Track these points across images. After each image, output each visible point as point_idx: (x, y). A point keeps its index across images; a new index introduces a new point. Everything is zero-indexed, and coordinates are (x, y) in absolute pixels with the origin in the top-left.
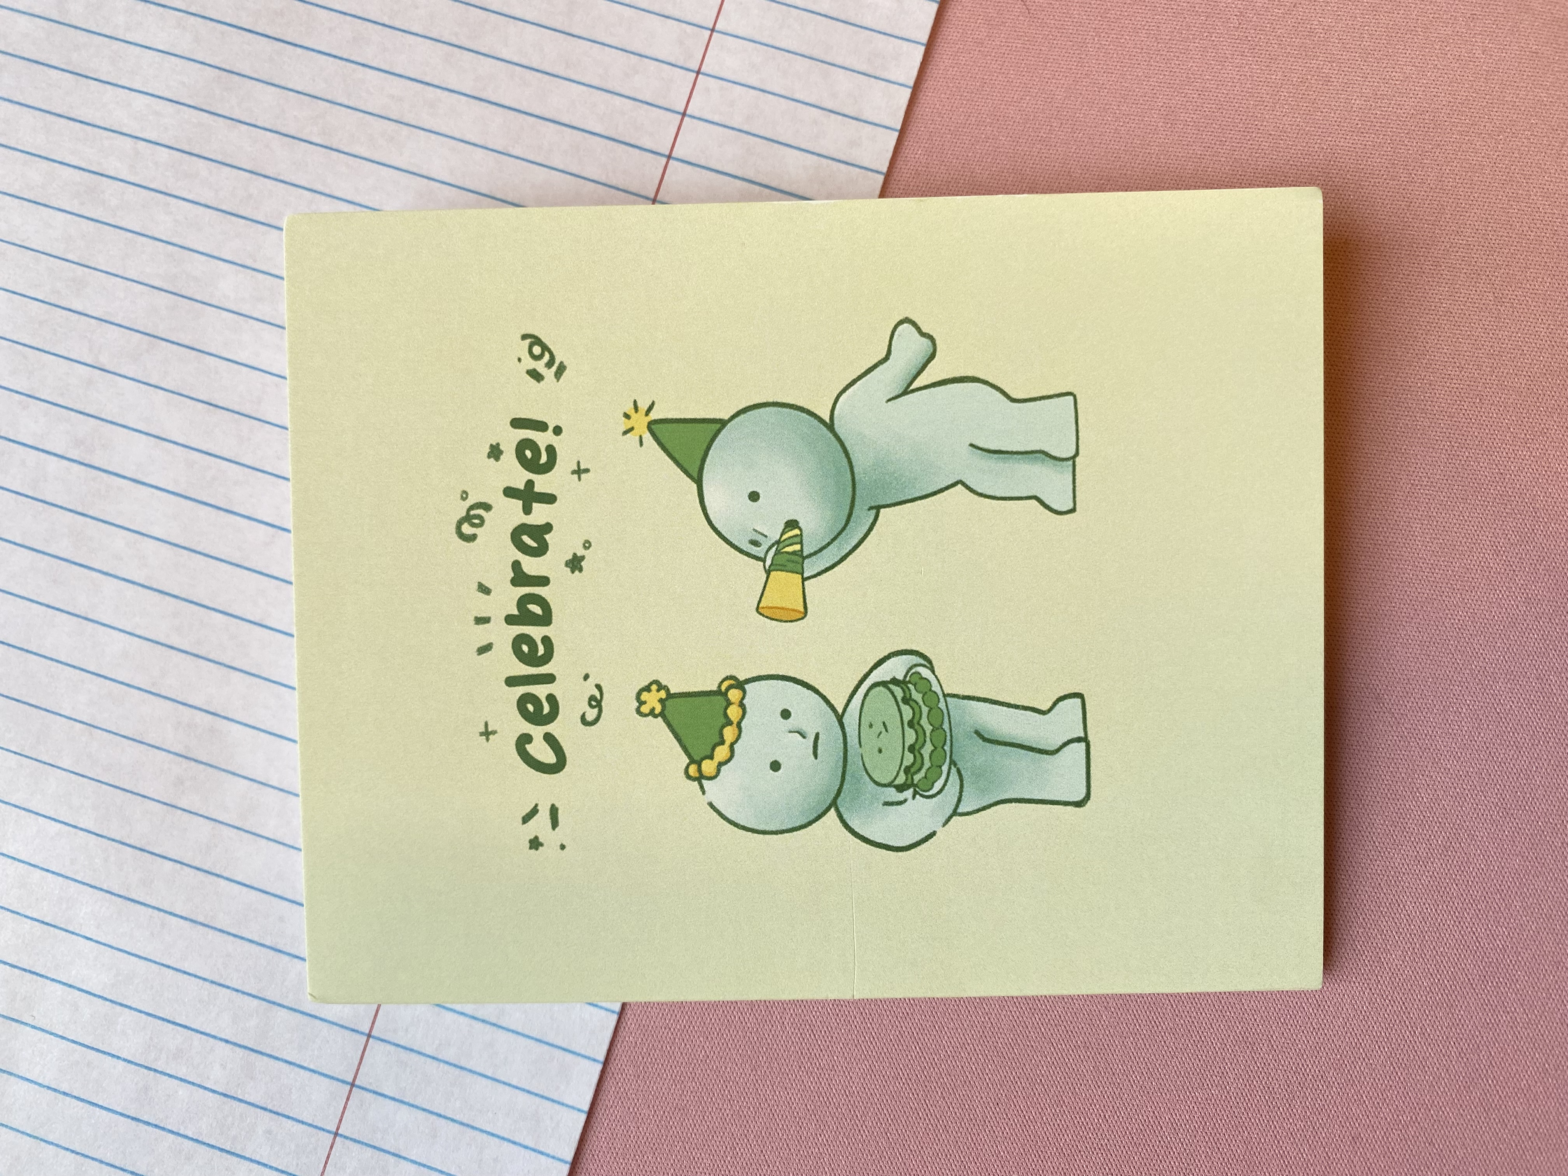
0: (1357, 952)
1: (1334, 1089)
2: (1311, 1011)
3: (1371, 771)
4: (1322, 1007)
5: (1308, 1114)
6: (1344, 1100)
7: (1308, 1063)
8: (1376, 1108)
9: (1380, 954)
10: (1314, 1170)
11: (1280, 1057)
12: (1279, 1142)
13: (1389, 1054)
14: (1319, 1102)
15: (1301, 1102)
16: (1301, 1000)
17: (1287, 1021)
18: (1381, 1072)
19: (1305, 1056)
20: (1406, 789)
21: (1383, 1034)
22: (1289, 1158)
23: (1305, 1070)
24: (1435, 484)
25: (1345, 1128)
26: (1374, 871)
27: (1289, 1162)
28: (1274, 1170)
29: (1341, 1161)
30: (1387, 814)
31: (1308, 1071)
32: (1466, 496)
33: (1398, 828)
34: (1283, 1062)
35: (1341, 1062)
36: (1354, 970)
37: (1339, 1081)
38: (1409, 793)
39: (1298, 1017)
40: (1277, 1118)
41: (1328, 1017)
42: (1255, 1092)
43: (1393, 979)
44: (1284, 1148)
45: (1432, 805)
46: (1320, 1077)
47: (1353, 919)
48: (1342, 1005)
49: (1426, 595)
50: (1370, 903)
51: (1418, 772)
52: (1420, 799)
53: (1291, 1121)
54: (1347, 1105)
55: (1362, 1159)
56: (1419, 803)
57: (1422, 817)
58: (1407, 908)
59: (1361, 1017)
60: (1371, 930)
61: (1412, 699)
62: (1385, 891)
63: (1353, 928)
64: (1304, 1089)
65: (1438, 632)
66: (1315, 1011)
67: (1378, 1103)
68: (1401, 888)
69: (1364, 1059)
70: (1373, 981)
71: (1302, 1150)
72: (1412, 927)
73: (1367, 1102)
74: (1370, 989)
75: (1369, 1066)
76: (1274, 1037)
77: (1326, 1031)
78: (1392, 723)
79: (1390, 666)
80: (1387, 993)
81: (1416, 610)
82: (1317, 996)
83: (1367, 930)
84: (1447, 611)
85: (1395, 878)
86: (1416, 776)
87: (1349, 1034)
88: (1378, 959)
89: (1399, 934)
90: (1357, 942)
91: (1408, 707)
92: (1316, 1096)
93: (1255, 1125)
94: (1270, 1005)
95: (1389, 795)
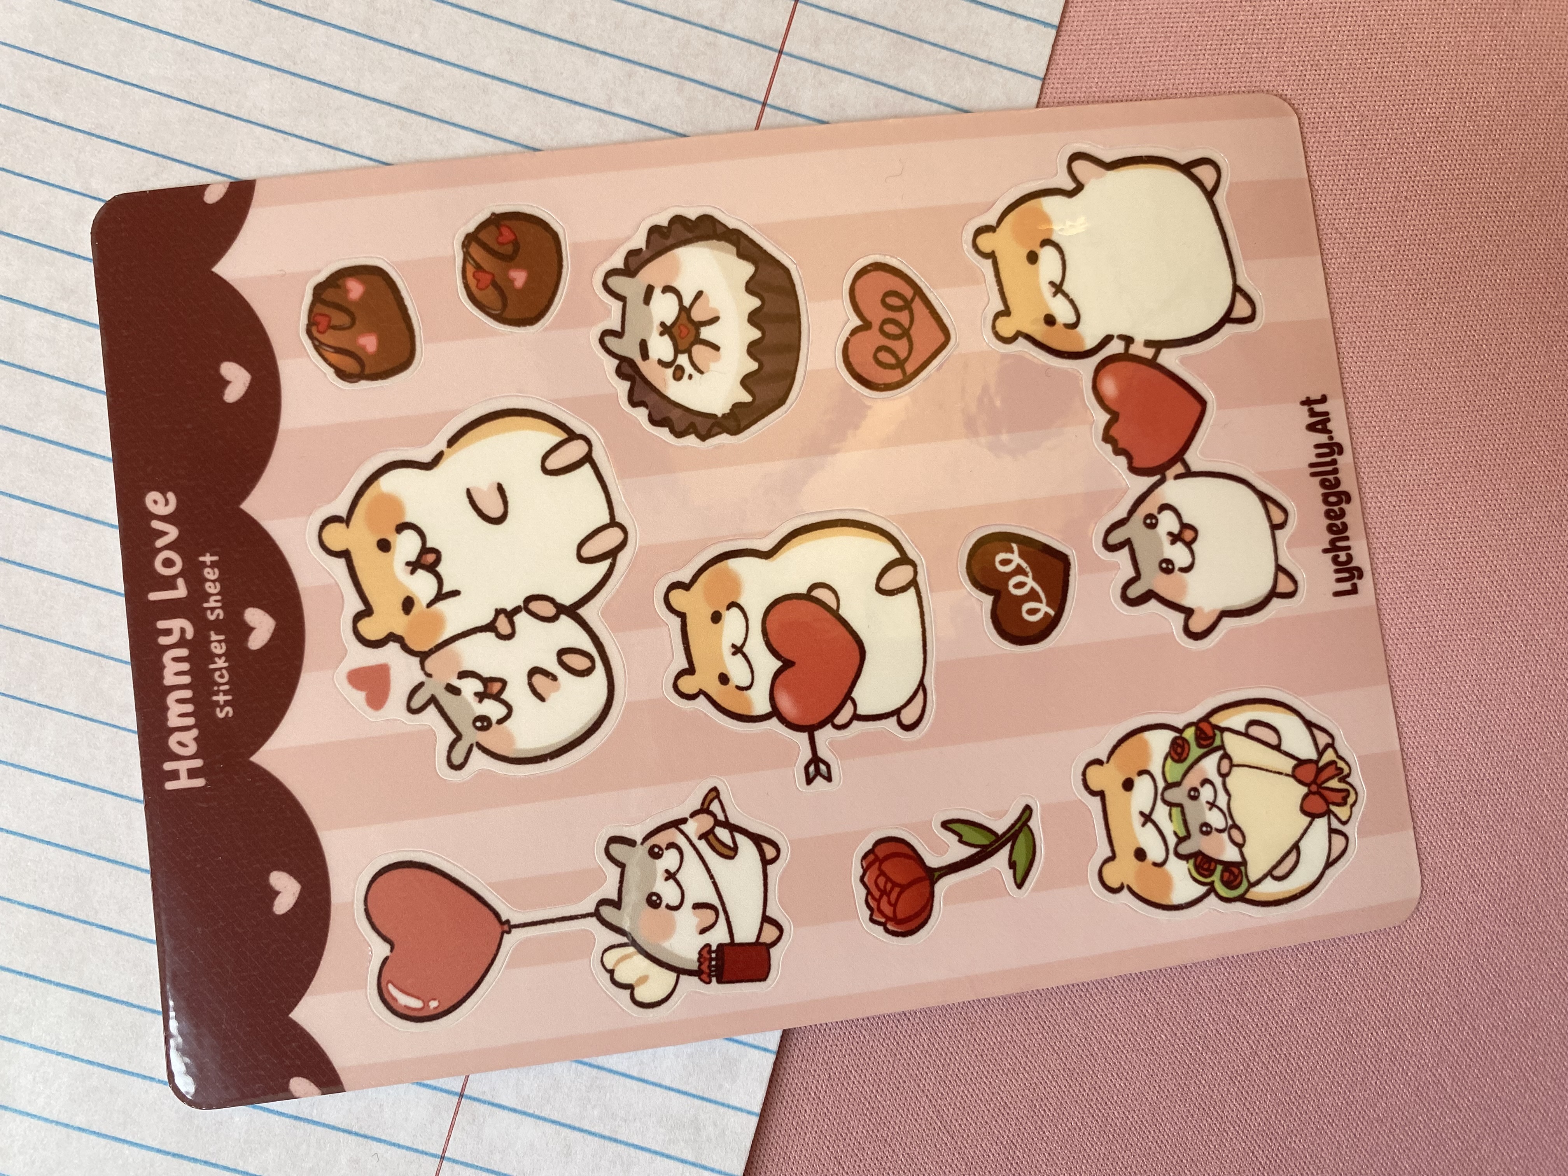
0: (1508, 634)
1: (1513, 790)
2: (1473, 709)
3: (1485, 432)
4: (1484, 702)
5: (1491, 823)
6: (1525, 799)
7: (1480, 766)
8: (1560, 800)
9: (1532, 631)
10: (1508, 883)
11: (1450, 767)
12: (1466, 861)
13: (1562, 738)
14: (1500, 807)
15: (1481, 812)
16: (1461, 699)
17: (1450, 726)
18: (1558, 760)
19: (1476, 761)
20: (1525, 445)
21: (1552, 718)
22: (1480, 876)
23: (1479, 775)
24: (1491, 104)
25: (1532, 830)
26: (1509, 541)
27: (1480, 881)
28: (1466, 893)
29: (1534, 866)
30: (1510, 476)
31: (1482, 775)
32: (1525, 113)
33: (1525, 489)
34: (1454, 772)
35: (1515, 758)
36: (1509, 654)
37: (1516, 780)
38: (1529, 449)
39: (1460, 719)
40: (1459, 835)
41: (1492, 712)
42: (1431, 812)
43: (1551, 655)
44: (1472, 867)
45: (1555, 457)
46: (1496, 780)
47: (1497, 599)
48: (1504, 695)
49: (1505, 228)
50: (1511, 577)
51: (1534, 423)
52: (1542, 453)
53: (1474, 834)
54: (1529, 804)
55: (1555, 859)
56: (1541, 458)
57: (1547, 472)
58: (1550, 574)
59: (1526, 704)
60: (1519, 607)
61: (1513, 344)
62: (1524, 560)
63: (1499, 608)
64: (1482, 797)
65: (1525, 266)
66: (1477, 708)
67: (1561, 795)
68: (1540, 554)
69: (1538, 749)
70: (1531, 662)
71: (1492, 864)
72: (1560, 594)
73: (1549, 797)
74: (1530, 671)
75: (1544, 756)
76: (1440, 747)
77: (1492, 728)
78: (1496, 375)
79: (1483, 312)
80: (1548, 671)
81: (1498, 246)
82: (1476, 691)
83: (1514, 607)
84: (1530, 242)
85: (1532, 545)
86: (1533, 428)
87: (1517, 726)
88: (1531, 637)
89: (1548, 605)
90: (1506, 624)
91: (1510, 355)
92: (1495, 801)
93: (1438, 848)
94: (1429, 711)
95: (1508, 455)
